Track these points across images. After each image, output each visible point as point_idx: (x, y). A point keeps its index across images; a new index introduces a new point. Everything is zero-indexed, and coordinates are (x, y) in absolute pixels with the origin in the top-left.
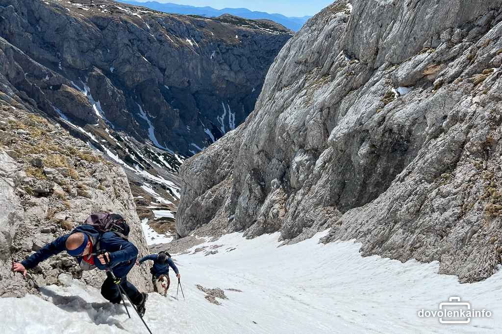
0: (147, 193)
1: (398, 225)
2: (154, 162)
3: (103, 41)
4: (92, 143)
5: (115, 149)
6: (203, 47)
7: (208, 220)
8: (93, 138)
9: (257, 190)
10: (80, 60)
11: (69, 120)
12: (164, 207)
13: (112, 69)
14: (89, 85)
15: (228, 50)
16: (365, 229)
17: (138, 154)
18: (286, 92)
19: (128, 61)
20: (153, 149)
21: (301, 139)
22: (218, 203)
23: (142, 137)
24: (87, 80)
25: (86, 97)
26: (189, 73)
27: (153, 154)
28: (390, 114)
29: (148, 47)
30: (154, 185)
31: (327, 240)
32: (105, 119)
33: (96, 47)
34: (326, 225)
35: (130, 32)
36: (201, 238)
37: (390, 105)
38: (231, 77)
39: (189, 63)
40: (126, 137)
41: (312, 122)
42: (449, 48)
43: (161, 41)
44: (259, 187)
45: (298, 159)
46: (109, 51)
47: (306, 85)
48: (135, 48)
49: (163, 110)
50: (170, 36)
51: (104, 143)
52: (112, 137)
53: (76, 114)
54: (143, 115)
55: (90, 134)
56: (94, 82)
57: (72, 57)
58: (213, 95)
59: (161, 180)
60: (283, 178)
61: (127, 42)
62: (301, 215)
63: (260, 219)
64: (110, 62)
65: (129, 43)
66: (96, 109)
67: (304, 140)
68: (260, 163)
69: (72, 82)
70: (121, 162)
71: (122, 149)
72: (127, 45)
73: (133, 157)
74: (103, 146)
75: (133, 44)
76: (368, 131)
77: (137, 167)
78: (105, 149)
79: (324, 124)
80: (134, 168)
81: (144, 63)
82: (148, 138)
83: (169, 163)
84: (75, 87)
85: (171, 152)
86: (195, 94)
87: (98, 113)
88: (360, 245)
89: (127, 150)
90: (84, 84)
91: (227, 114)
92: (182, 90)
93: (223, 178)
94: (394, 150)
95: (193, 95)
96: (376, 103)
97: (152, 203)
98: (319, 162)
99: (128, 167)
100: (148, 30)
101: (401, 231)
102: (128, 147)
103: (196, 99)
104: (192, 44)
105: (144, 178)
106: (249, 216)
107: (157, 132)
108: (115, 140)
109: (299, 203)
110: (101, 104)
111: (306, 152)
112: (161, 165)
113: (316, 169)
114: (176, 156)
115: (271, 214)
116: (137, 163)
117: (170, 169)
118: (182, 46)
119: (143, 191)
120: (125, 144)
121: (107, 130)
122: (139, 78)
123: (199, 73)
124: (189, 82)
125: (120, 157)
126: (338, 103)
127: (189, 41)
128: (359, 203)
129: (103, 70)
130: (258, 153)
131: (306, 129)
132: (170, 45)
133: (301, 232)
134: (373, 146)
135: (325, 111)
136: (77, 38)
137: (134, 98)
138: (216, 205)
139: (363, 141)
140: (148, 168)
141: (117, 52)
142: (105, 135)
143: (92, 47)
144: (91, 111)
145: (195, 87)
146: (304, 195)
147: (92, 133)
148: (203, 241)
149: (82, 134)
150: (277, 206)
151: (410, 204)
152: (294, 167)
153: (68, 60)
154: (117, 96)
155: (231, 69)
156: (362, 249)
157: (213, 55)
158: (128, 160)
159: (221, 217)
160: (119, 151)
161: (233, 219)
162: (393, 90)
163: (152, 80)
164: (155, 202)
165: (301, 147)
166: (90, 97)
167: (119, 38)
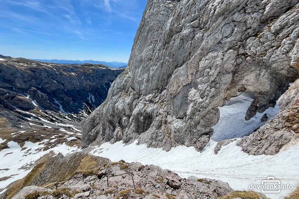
0: (63, 132)
1: (154, 140)
2: (64, 119)
3: (35, 77)
4: (33, 117)
5: (45, 118)
6: (79, 75)
7: (95, 139)
8: (34, 115)
9: (112, 128)
10: (24, 85)
11: (20, 110)
12: (71, 136)
13: (40, 87)
14: (29, 94)
15: (88, 75)
16: (146, 141)
17: (56, 117)
18: (116, 97)
19: (48, 83)
20: (62, 114)
21: (124, 113)
22: (97, 133)
23: (57, 110)
24: (28, 92)
25: (29, 99)
26: (74, 84)
27: (63, 116)
28: (146, 109)
29: (56, 77)
30: (65, 128)
31: (138, 144)
32: (39, 106)
33: (32, 79)
34: (136, 138)
35: (47, 72)
36: (94, 147)
37: (146, 107)
38: (91, 84)
39: (74, 81)
40: (50, 112)
41: (126, 108)
42: (155, 94)
43: (61, 75)
44: (112, 126)
45: (124, 118)
46: (38, 80)
47: (122, 95)
48: (50, 78)
49: (65, 99)
50: (65, 72)
51: (39, 116)
52: (43, 113)
53: (24, 107)
54: (57, 102)
55: (32, 114)
56: (32, 93)
57: (20, 84)
58: (84, 91)
59: (68, 125)
60: (120, 123)
61: (46, 76)
62: (129, 136)
63: (115, 137)
64: (39, 84)
65: (47, 76)
66: (34, 103)
67: (125, 112)
68: (111, 118)
69: (21, 94)
70: (49, 122)
71: (48, 117)
72: (46, 77)
73: (54, 119)
74: (39, 117)
75: (49, 76)
76: (142, 113)
77: (56, 122)
78: (40, 118)
79: (130, 108)
80: (55, 123)
81: (55, 83)
82: (60, 110)
83: (70, 118)
84: (22, 96)
85: (70, 114)
86: (78, 91)
87: (35, 105)
88: (146, 145)
89: (51, 117)
90: (27, 94)
91: (91, 96)
92: (72, 90)
93: (98, 124)
94: (149, 118)
95: (77, 91)
96: (143, 106)
97: (66, 135)
98: (131, 120)
99: (52, 123)
100: (55, 71)
101: (154, 141)
102: (51, 116)
103: (78, 93)
104: (74, 74)
105: (60, 126)
106: (110, 136)
107: (63, 108)
108: (45, 114)
109: (127, 132)
110: (37, 101)
111: (126, 116)
112: (67, 120)
113: (130, 122)
114: (73, 115)
115: (118, 135)
116: (56, 121)
117: (71, 120)
118: (70, 75)
119: (61, 132)
120: (50, 115)
121: (40, 111)
122: (53, 89)
123: (78, 83)
124: (74, 87)
125: (48, 120)
126: (132, 103)
127: (73, 73)
128: (143, 132)
129: (36, 87)
130: (110, 116)
131: (125, 110)
132: (65, 75)
133: (129, 141)
134: (144, 117)
135: (129, 105)
136: (22, 77)
137: (52, 96)
138: (97, 134)
139: (141, 115)
140: (62, 122)
141: (42, 80)
142: (40, 113)
143: (30, 79)
144: (32, 104)
145: (77, 89)
146: (128, 129)
147: (33, 113)
148: (95, 148)
149: (28, 114)
150: (120, 132)
151: (155, 135)
152: (123, 121)
153: (18, 86)
154: (44, 97)
155: (90, 81)
156: (147, 146)
157: (83, 77)
158: (52, 121)
159: (100, 138)
160: (47, 118)
161: (104, 138)
162: (146, 102)
163: (59, 89)
164: (67, 134)
165: (124, 115)
166: (31, 99)
167: (42, 75)
